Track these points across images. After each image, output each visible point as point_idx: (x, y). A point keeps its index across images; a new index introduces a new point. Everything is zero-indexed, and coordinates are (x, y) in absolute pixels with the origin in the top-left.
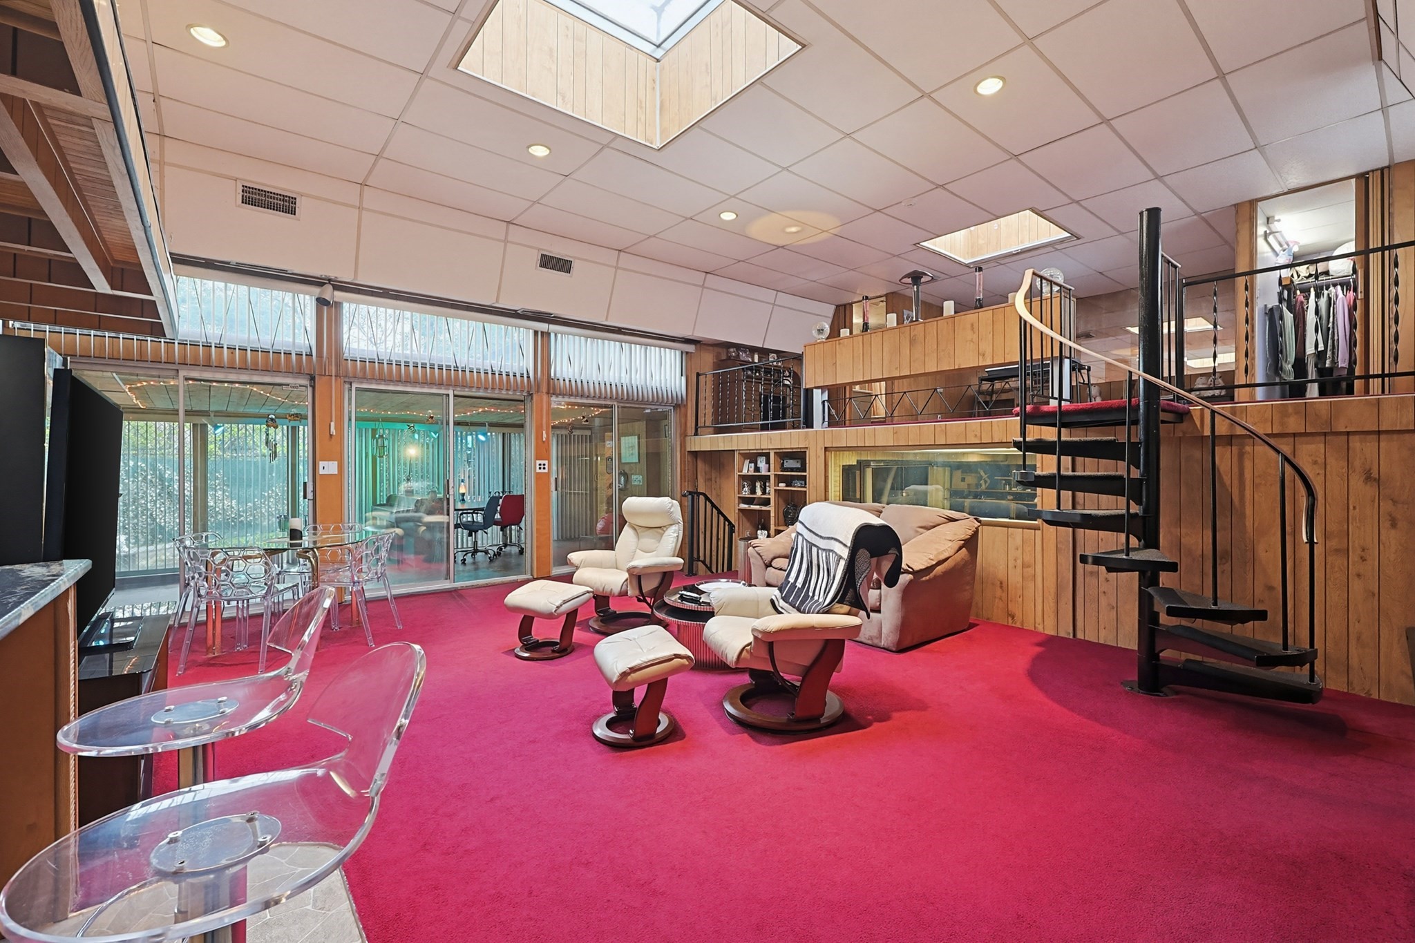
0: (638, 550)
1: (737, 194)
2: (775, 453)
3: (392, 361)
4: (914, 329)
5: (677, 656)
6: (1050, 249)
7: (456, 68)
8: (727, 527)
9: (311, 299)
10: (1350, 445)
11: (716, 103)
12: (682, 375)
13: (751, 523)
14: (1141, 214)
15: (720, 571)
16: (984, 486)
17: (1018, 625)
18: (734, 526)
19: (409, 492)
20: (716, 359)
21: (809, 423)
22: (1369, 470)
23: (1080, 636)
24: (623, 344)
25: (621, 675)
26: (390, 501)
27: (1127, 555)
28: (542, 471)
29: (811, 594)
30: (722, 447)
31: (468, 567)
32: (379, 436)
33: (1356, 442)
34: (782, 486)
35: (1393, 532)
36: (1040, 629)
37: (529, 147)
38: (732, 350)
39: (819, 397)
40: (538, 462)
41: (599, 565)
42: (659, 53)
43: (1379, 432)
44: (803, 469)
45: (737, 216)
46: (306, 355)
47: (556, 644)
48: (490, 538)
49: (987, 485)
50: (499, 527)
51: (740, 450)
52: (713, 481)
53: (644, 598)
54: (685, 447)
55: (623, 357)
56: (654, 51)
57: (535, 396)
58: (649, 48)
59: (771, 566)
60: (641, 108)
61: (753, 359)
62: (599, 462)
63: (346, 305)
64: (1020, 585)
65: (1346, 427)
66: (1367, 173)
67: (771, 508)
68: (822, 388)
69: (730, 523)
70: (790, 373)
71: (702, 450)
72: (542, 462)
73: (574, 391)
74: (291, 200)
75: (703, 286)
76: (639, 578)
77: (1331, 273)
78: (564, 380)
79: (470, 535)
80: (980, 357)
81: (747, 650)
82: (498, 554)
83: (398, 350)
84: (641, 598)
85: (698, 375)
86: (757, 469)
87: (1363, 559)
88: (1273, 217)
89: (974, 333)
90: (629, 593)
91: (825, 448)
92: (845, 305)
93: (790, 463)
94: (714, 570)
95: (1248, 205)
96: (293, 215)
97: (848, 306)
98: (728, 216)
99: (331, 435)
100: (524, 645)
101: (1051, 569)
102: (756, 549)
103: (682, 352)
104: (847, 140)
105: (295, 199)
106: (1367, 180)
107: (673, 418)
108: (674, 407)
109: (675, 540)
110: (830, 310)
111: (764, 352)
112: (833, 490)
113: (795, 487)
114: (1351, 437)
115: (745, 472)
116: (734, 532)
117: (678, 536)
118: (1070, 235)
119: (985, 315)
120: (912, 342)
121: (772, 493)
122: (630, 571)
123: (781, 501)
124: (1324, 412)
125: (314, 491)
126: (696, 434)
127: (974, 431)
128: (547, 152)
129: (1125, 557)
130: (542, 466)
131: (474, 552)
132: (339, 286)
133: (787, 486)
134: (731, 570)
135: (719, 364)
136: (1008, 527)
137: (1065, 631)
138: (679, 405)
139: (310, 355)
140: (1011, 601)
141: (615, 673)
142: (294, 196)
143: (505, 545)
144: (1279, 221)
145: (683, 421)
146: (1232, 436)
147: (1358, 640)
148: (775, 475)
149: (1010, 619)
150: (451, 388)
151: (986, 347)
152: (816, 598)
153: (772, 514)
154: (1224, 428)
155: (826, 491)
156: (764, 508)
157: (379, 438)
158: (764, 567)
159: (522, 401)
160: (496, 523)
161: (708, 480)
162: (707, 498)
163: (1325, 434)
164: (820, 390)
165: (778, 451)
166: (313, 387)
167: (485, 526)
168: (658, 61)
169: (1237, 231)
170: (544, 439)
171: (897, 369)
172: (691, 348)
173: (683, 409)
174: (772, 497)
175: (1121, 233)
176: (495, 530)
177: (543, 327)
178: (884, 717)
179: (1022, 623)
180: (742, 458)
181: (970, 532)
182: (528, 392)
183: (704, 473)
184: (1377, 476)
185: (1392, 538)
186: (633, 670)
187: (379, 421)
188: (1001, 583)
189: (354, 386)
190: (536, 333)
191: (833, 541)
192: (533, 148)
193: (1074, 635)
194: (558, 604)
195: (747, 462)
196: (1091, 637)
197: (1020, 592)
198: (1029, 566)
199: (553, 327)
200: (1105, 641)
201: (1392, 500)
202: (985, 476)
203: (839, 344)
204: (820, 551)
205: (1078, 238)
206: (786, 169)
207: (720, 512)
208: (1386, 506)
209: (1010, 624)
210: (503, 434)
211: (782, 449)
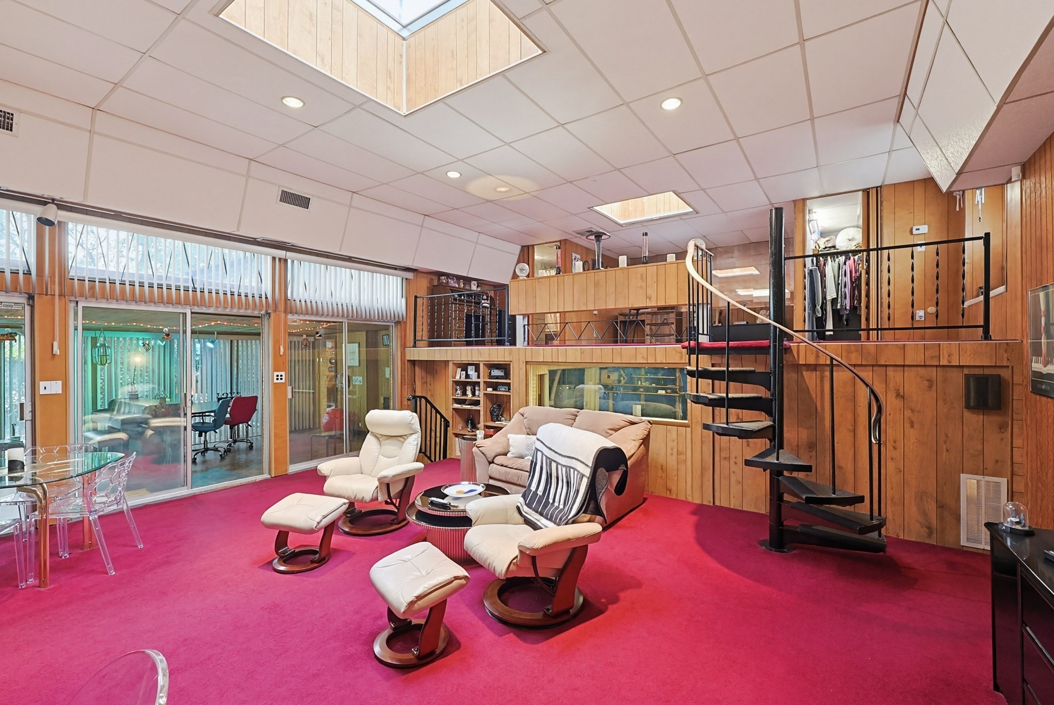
0: (380, 456)
1: (464, 159)
2: (484, 364)
3: (125, 281)
4: (598, 275)
5: (456, 578)
6: (678, 218)
7: (217, 15)
8: (443, 423)
9: (29, 220)
10: (887, 373)
11: (461, 85)
12: (402, 297)
13: (462, 418)
14: (771, 210)
15: (437, 459)
16: (623, 382)
17: (674, 497)
18: (449, 422)
19: (134, 397)
20: (430, 284)
21: (513, 343)
22: (898, 390)
23: (717, 503)
24: (353, 271)
25: (408, 605)
26: (112, 406)
27: (778, 460)
28: (280, 381)
29: (551, 501)
30: (437, 358)
31: (199, 467)
32: (101, 344)
33: (890, 371)
34: (490, 390)
35: (912, 430)
36: (690, 499)
37: (283, 98)
38: (443, 278)
39: (520, 322)
40: (276, 374)
41: (346, 472)
42: (405, 33)
43: (904, 366)
44: (507, 376)
45: (461, 175)
46: (24, 274)
47: (315, 552)
48: (220, 437)
49: (625, 380)
50: (228, 426)
51: (453, 361)
52: (428, 384)
53: (391, 500)
54: (405, 355)
55: (353, 284)
56: (400, 30)
57: (272, 315)
58: (396, 27)
59: (493, 462)
60: (390, 78)
61: (459, 284)
62: (321, 364)
63: (70, 226)
64: (675, 467)
65: (886, 362)
66: (869, 189)
67: (481, 408)
68: (524, 315)
69: (445, 419)
70: (487, 297)
71: (420, 359)
72: (279, 374)
73: (310, 310)
74: (7, 115)
75: (422, 226)
76: (388, 485)
77: (837, 247)
78: (300, 301)
79: (200, 435)
80: (648, 300)
81: (514, 564)
82: (227, 451)
83: (132, 269)
84: (389, 500)
85: (416, 297)
86: (467, 376)
87: (895, 448)
88: (812, 210)
89: (643, 281)
90: (379, 499)
91: (526, 362)
92: (528, 246)
93: (496, 373)
94: (433, 459)
95: (802, 202)
96: (9, 132)
97: (530, 247)
98: (454, 175)
99: (54, 355)
100: (283, 557)
101: (697, 456)
102: (480, 449)
103: (402, 278)
104: (560, 128)
105: (12, 115)
106: (868, 193)
107: (395, 333)
108: (395, 323)
109: (416, 446)
110: (517, 249)
111: (468, 280)
112: (532, 394)
113: (499, 391)
114: (888, 368)
115: (458, 378)
116: (449, 427)
117: (417, 444)
118: (692, 210)
119: (651, 268)
120: (597, 285)
121: (482, 395)
122: (380, 480)
123: (488, 403)
124: (873, 350)
125: (33, 412)
126: (415, 346)
127: (642, 354)
128: (301, 104)
129: (776, 461)
130: (279, 377)
131: (205, 451)
132: (62, 206)
133: (493, 390)
134: (446, 458)
135: (432, 289)
136: (667, 425)
137: (708, 501)
138: (400, 322)
139: (28, 273)
140: (669, 479)
141: (402, 603)
142: (10, 112)
143: (235, 442)
144: (815, 212)
145: (403, 335)
146: (816, 365)
147: (892, 501)
148: (484, 382)
149: (668, 492)
150: (188, 307)
151: (652, 292)
152: (556, 504)
153: (482, 413)
154: (812, 359)
155: (526, 396)
156: (474, 408)
157: (100, 346)
158: (488, 464)
159: (259, 317)
160: (226, 423)
161: (424, 383)
162: (427, 401)
163: (873, 366)
164: (522, 316)
165: (487, 363)
166: (32, 307)
167: (215, 426)
168: (404, 39)
169: (795, 219)
170: (282, 353)
171: (584, 304)
172: (410, 275)
173: (402, 324)
174: (482, 399)
175: (723, 212)
176: (226, 428)
177: (281, 253)
178: (614, 600)
179: (677, 495)
180: (455, 367)
181: (646, 433)
182: (266, 311)
183: (420, 378)
184: (903, 394)
185: (912, 434)
186: (419, 598)
187: (100, 330)
188: (662, 466)
189: (80, 305)
190: (274, 258)
191: (574, 460)
192: (286, 99)
193: (714, 503)
194: (318, 520)
195: (459, 370)
196: (724, 504)
197: (675, 473)
198: (682, 454)
199: (290, 255)
200: (734, 506)
201: (911, 409)
202: (624, 375)
203: (539, 282)
204: (560, 467)
205: (697, 213)
206: (508, 144)
207: (433, 406)
208: (908, 413)
209: (668, 496)
210: (231, 341)
211: (490, 361)
